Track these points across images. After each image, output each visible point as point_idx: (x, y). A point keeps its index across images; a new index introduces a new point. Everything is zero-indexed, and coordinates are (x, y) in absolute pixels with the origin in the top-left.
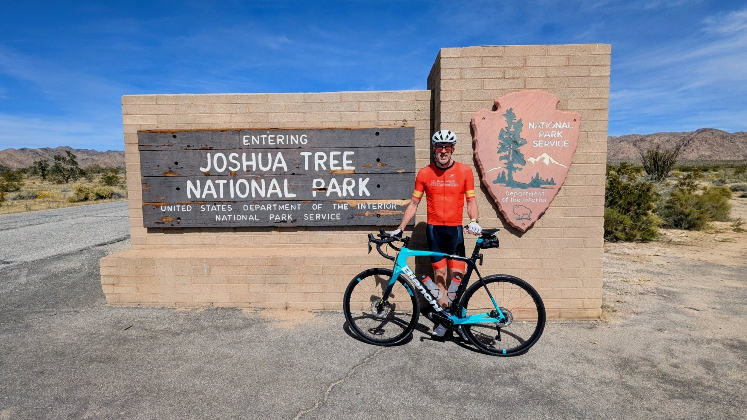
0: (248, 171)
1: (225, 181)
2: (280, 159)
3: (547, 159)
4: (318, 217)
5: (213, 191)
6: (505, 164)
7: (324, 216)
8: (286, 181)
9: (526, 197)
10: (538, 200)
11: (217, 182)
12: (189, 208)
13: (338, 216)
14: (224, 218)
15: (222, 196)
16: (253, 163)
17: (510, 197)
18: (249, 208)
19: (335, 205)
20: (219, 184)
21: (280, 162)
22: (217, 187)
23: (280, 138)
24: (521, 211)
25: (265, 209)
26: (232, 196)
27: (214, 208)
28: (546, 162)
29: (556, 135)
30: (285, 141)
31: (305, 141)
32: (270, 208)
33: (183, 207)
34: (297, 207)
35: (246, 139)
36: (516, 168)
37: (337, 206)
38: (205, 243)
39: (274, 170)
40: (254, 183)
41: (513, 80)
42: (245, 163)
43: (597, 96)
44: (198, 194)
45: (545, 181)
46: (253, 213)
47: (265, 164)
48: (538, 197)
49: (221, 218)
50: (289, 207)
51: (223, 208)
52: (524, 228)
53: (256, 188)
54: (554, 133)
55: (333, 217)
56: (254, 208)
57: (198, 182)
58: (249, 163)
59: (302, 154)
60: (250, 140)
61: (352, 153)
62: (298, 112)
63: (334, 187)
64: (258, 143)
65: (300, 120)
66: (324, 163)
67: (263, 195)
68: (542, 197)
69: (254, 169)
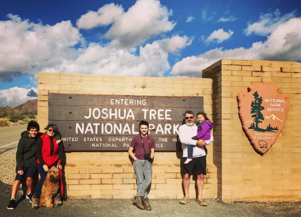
0: (112, 118)
1: (99, 124)
2: (130, 112)
3: (274, 117)
6: (254, 119)
8: (133, 125)
9: (264, 136)
10: (270, 138)
11: (94, 124)
12: (76, 139)
13: (162, 145)
15: (96, 132)
16: (116, 114)
17: (257, 136)
18: (112, 140)
19: (160, 139)
20: (95, 126)
21: (130, 114)
22: (94, 127)
23: (132, 101)
24: (262, 143)
25: (121, 140)
26: (102, 132)
27: (91, 140)
28: (274, 119)
29: (278, 106)
30: (134, 103)
31: (144, 104)
32: (124, 140)
33: (73, 139)
35: (112, 101)
36: (260, 121)
39: (127, 118)
40: (115, 126)
41: (257, 77)
42: (111, 114)
43: (296, 87)
44: (82, 131)
45: (273, 128)
46: (114, 143)
47: (122, 115)
48: (270, 136)
51: (97, 140)
52: (264, 152)
53: (116, 129)
54: (277, 105)
55: (159, 145)
56: (115, 140)
57: (83, 124)
58: (113, 114)
59: (143, 110)
60: (114, 102)
61: (170, 110)
62: (140, 87)
63: (160, 129)
64: (119, 103)
66: (155, 116)
67: (120, 132)
68: (272, 136)
69: (116, 118)
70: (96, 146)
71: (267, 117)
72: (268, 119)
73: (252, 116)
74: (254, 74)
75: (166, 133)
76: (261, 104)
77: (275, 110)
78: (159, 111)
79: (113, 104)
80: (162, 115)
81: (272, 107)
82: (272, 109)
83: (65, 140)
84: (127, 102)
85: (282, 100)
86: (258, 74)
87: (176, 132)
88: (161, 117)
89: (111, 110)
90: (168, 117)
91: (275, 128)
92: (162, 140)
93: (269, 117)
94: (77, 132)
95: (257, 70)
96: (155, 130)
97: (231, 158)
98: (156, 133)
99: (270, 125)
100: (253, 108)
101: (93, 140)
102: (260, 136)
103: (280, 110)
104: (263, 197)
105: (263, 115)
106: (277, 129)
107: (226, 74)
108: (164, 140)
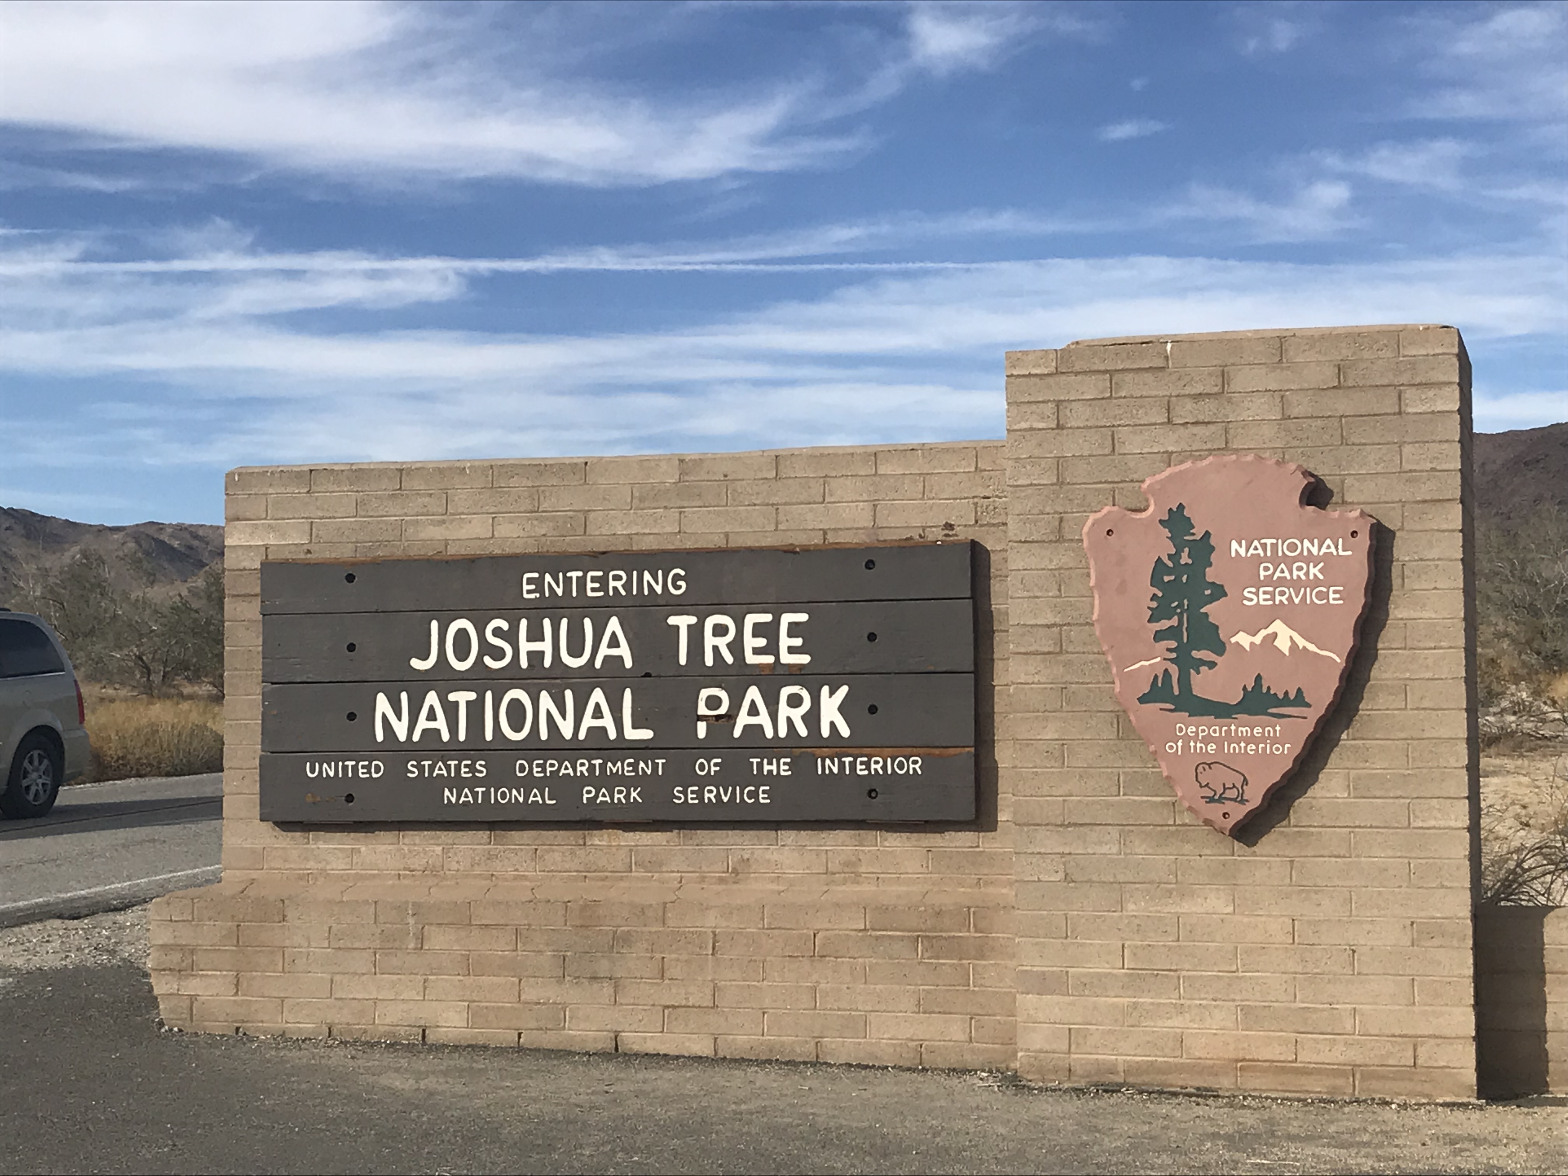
0: (531, 667)
1: (472, 696)
2: (614, 634)
3: (1285, 637)
4: (709, 796)
5: (441, 724)
6: (1168, 650)
7: (726, 795)
8: (628, 696)
9: (1229, 738)
10: (1264, 749)
11: (452, 697)
12: (377, 770)
13: (764, 792)
14: (466, 796)
15: (462, 737)
17: (1187, 738)
18: (531, 769)
19: (755, 761)
20: (456, 704)
21: (614, 642)
22: (451, 710)
24: (1218, 778)
25: (570, 771)
26: (489, 736)
27: (440, 770)
28: (1283, 644)
29: (1307, 574)
30: (628, 586)
31: (679, 587)
32: (584, 769)
33: (363, 767)
34: (655, 767)
35: (530, 581)
36: (1202, 662)
37: (760, 766)
38: (412, 867)
39: (598, 664)
40: (546, 700)
41: (1196, 429)
42: (525, 647)
43: (1427, 466)
44: (401, 730)
45: (1281, 696)
46: (541, 784)
47: (576, 650)
48: (1263, 739)
49: (459, 797)
50: (635, 766)
51: (463, 770)
52: (1227, 824)
53: (549, 714)
54: (1300, 569)
55: (750, 795)
56: (544, 771)
57: (404, 696)
58: (536, 646)
59: (672, 620)
60: (539, 583)
61: (803, 617)
62: (666, 507)
64: (560, 591)
65: (669, 529)
66: (730, 646)
67: (567, 733)
68: (1275, 741)
69: (547, 663)
71: (1243, 639)
72: (1247, 646)
73: (1159, 636)
74: (1186, 411)
75: (783, 732)
76: (1208, 570)
77: (1290, 599)
78: (751, 620)
79: (532, 596)
80: (762, 642)
81: (1269, 582)
82: (1272, 594)
84: (597, 585)
85: (1328, 542)
86: (1207, 410)
87: (832, 724)
88: (757, 651)
89: (524, 623)
90: (792, 650)
91: (1292, 696)
92: (766, 768)
93: (1258, 639)
94: (380, 736)
95: (1199, 389)
96: (731, 717)
97: (1063, 854)
98: (737, 733)
99: (1259, 678)
100: (1160, 594)
101: (449, 772)
102: (1207, 740)
103: (1320, 596)
104: (1243, 1065)
105: (1216, 628)
106: (1300, 700)
107: (1025, 426)
108: (774, 768)
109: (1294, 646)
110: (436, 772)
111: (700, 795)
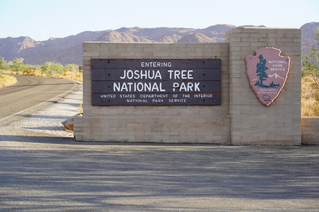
70: (130, 101)
71: (270, 76)
72: (271, 77)
73: (258, 75)
74: (261, 40)
75: (188, 90)
76: (265, 65)
77: (277, 70)
78: (183, 71)
79: (143, 66)
80: (185, 75)
81: (274, 67)
82: (275, 69)
83: (106, 97)
84: (155, 65)
85: (283, 61)
86: (264, 40)
87: (197, 89)
88: (184, 77)
89: (142, 71)
90: (190, 76)
91: (277, 85)
92: (185, 96)
93: (272, 76)
94: (115, 90)
95: (263, 36)
96: (179, 88)
97: (241, 110)
98: (180, 90)
99: (273, 82)
100: (258, 69)
101: (128, 96)
102: (264, 91)
103: (282, 69)
104: (267, 141)
105: (266, 74)
106: (279, 85)
107: (236, 41)
108: (187, 96)
109: (278, 77)
110: (125, 97)
111: (174, 101)
